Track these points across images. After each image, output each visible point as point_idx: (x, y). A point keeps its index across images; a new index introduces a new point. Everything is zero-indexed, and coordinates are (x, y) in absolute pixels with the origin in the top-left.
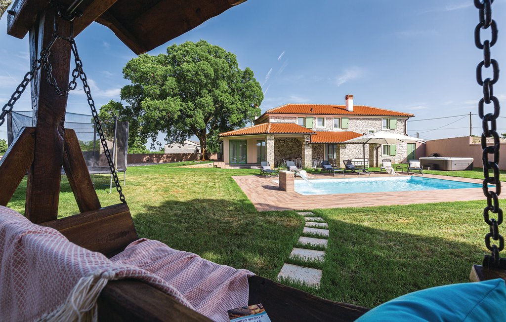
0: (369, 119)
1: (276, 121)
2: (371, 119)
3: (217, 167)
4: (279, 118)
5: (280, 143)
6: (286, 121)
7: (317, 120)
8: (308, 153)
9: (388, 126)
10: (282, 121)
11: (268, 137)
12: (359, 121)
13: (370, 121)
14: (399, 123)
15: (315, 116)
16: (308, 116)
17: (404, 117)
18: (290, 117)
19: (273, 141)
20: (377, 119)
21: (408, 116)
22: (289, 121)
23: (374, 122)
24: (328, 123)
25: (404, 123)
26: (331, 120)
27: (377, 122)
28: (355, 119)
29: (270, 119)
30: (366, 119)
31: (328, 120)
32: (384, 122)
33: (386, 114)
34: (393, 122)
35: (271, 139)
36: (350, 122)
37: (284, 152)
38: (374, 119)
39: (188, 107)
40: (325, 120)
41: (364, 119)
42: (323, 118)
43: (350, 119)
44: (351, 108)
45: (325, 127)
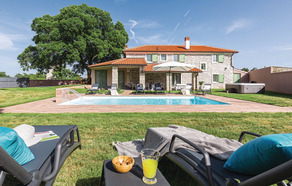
0: (201, 55)
1: (131, 57)
2: (203, 55)
3: (86, 88)
4: (132, 55)
6: (138, 57)
7: (161, 56)
8: (142, 79)
9: (217, 60)
10: (135, 57)
11: (113, 67)
12: (193, 57)
13: (202, 57)
14: (227, 58)
15: (159, 53)
16: (154, 53)
17: (231, 53)
18: (141, 54)
19: (117, 70)
20: (208, 55)
21: (233, 53)
22: (141, 57)
23: (206, 57)
24: (169, 58)
25: (230, 58)
26: (171, 56)
27: (208, 57)
28: (190, 55)
29: (127, 56)
30: (199, 55)
31: (169, 56)
32: (214, 57)
33: (215, 51)
34: (221, 57)
35: (115, 69)
36: (186, 57)
38: (205, 55)
40: (167, 56)
41: (197, 55)
42: (166, 54)
43: (186, 55)
44: (188, 47)
45: (167, 61)
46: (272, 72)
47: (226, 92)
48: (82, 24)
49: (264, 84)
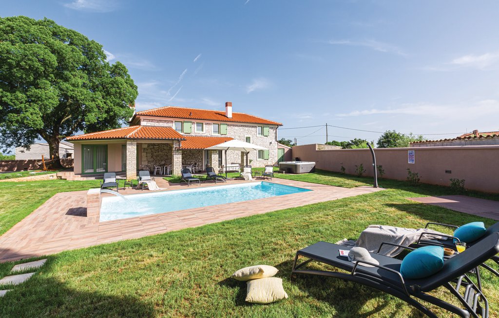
0: (246, 126)
1: (150, 124)
2: (248, 126)
3: (61, 179)
4: (152, 121)
5: (154, 148)
6: (161, 124)
7: (196, 125)
8: (177, 159)
9: (262, 133)
10: (156, 124)
11: (128, 142)
12: (236, 128)
13: (247, 128)
14: (271, 131)
15: (193, 121)
16: (186, 120)
17: (275, 126)
18: (166, 121)
19: (135, 147)
20: (253, 127)
21: (278, 125)
22: (165, 125)
23: (251, 129)
24: (207, 129)
25: (275, 131)
26: (210, 126)
27: (253, 129)
28: (233, 125)
29: (141, 122)
30: (243, 126)
31: (207, 126)
32: (259, 129)
33: (261, 122)
34: (266, 129)
35: (132, 144)
36: (229, 128)
37: (158, 158)
38: (250, 127)
39: (17, 99)
40: (204, 125)
41: (242, 126)
42: (203, 123)
43: (228, 125)
44: (230, 115)
45: (204, 132)
46: (317, 149)
47: (282, 173)
48: (53, 59)
49: (314, 163)
